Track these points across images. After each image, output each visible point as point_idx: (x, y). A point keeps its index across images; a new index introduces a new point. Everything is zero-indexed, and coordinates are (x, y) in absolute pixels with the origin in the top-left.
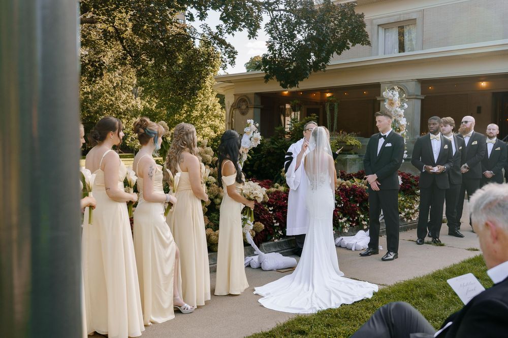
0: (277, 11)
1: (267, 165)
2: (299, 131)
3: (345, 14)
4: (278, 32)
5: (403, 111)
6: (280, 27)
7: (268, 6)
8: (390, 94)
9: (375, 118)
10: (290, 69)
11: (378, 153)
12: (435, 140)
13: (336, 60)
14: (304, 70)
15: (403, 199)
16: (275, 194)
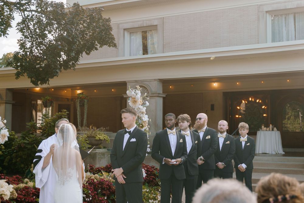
0: (29, 11)
1: (18, 160)
2: (50, 127)
3: (93, 18)
4: (29, 31)
5: (145, 108)
6: (31, 27)
7: (19, 6)
8: (133, 93)
9: (121, 115)
10: (41, 67)
11: (124, 148)
12: (172, 134)
13: (84, 60)
14: (54, 69)
15: (147, 191)
16: (24, 190)
